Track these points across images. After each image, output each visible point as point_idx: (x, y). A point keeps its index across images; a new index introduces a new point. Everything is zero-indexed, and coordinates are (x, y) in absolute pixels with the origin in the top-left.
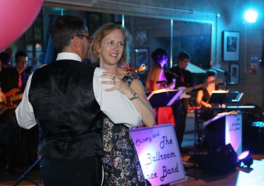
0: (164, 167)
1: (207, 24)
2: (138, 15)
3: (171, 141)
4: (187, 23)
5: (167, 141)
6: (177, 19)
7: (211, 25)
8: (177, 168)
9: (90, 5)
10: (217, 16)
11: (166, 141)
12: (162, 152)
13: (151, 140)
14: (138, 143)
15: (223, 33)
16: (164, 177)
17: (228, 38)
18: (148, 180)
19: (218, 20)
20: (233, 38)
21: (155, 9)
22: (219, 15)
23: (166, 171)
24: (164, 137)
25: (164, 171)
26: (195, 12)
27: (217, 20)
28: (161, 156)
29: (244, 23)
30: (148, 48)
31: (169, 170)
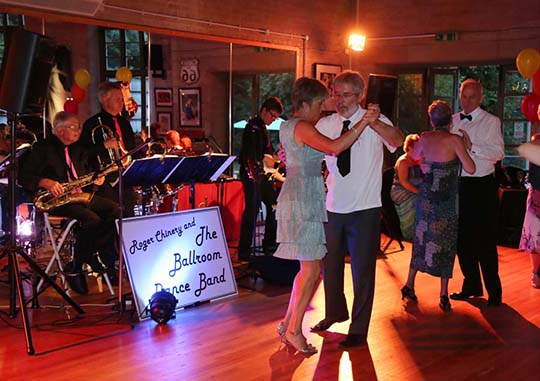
0: (201, 275)
1: (288, 51)
2: (174, 33)
3: (214, 233)
4: (261, 50)
5: (208, 233)
6: (238, 42)
7: (296, 52)
8: (223, 276)
9: (92, 15)
10: (304, 40)
11: (206, 234)
12: (200, 251)
13: (181, 232)
14: (159, 237)
15: (314, 66)
16: (201, 289)
17: (322, 74)
18: (175, 294)
19: (307, 46)
20: (330, 75)
21: (203, 25)
22: (307, 38)
23: (205, 281)
24: (202, 228)
25: (201, 281)
26: (268, 32)
27: (304, 45)
28: (198, 257)
29: (347, 51)
30: (199, 88)
31: (210, 279)
